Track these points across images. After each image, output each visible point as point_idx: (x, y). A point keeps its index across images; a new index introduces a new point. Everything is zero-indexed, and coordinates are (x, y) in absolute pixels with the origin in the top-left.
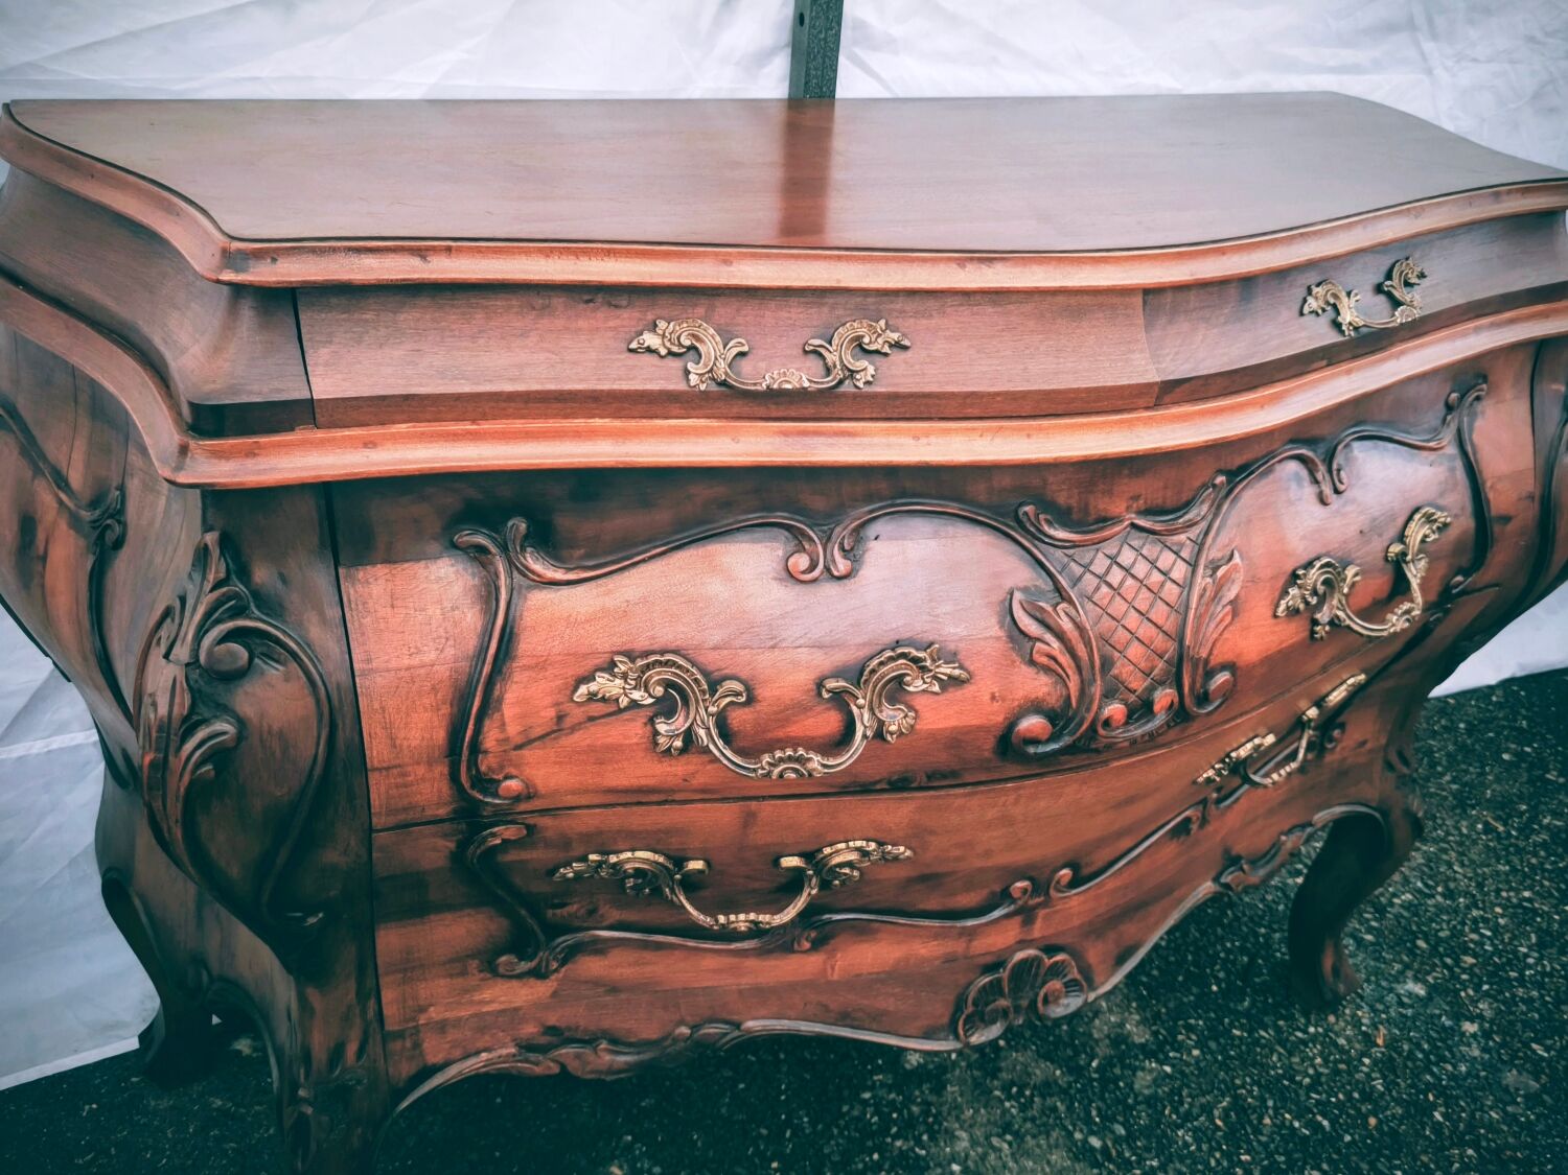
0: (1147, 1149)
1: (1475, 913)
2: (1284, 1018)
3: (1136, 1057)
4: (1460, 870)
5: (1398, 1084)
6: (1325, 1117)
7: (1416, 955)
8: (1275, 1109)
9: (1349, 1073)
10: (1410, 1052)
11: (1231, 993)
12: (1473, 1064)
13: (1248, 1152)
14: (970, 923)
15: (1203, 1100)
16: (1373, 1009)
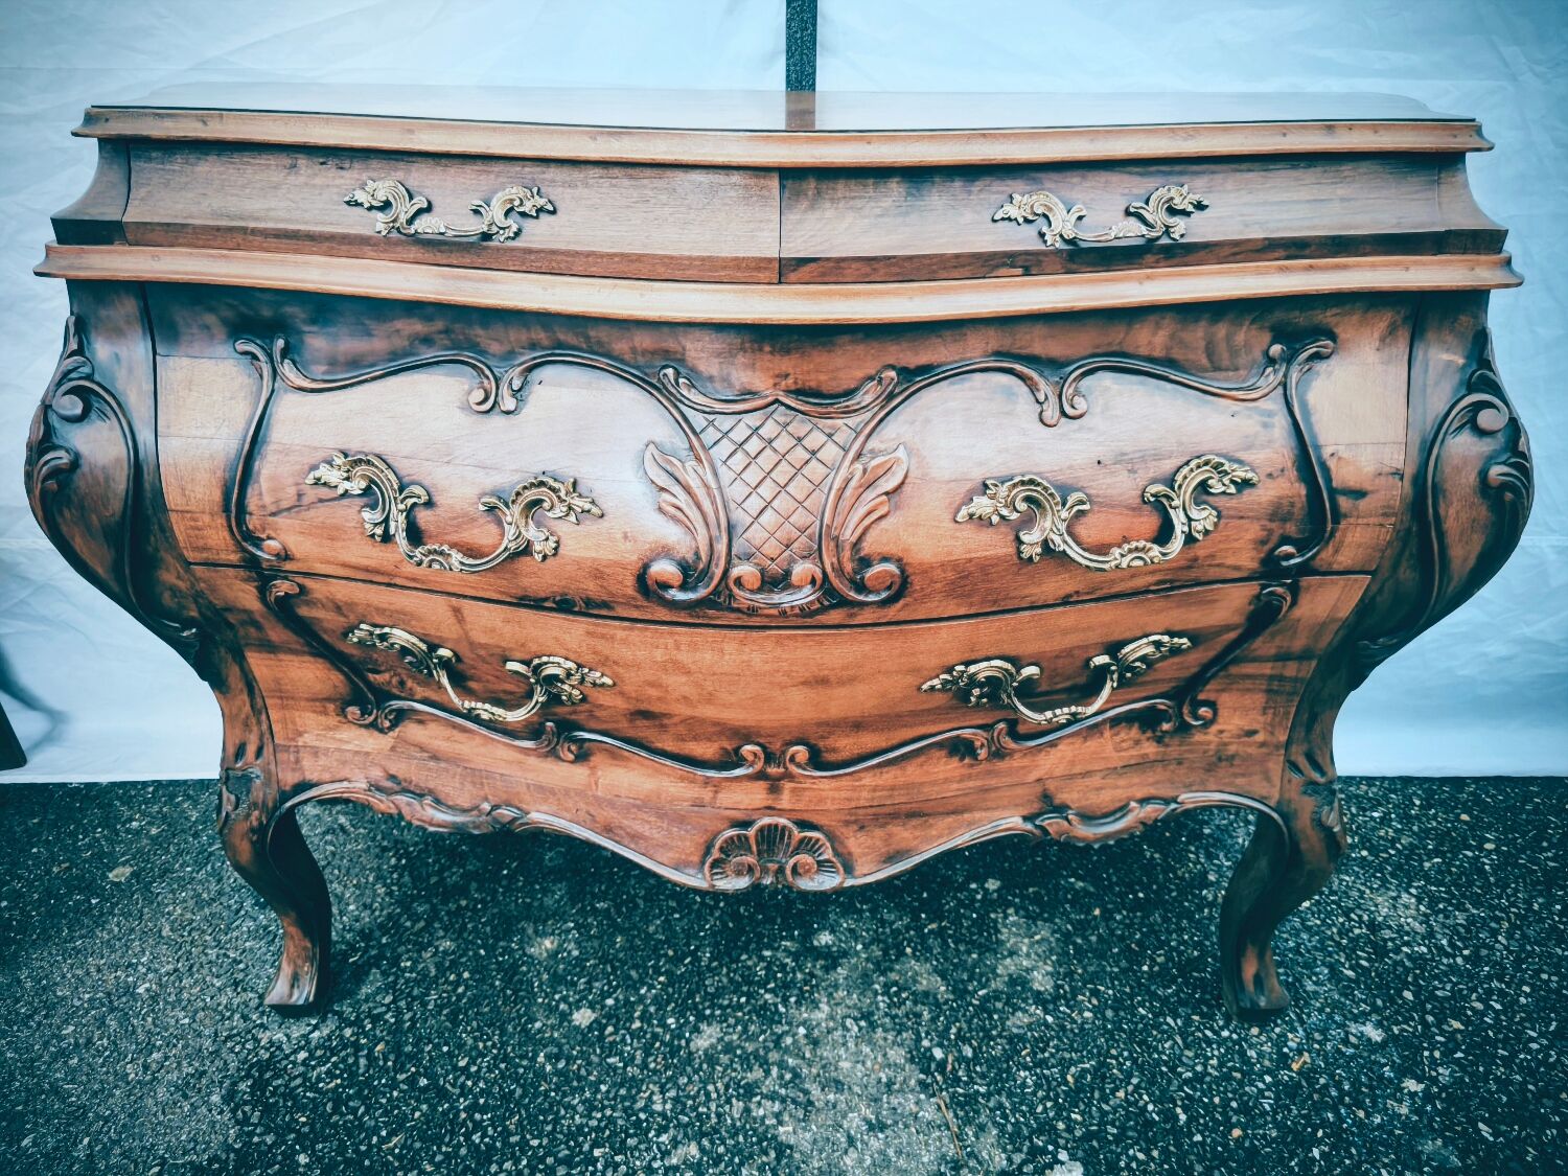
0: (983, 1076)
1: (1495, 984)
2: (1202, 1015)
3: (1025, 1000)
4: (1504, 941)
5: (1290, 1111)
6: (1185, 1112)
7: (1393, 1002)
8: (1137, 1087)
9: (1241, 1083)
10: (1326, 1087)
11: (1163, 977)
12: (1391, 1122)
13: (1082, 1113)
14: (711, 773)
15: (1067, 1056)
16: (1309, 1036)
